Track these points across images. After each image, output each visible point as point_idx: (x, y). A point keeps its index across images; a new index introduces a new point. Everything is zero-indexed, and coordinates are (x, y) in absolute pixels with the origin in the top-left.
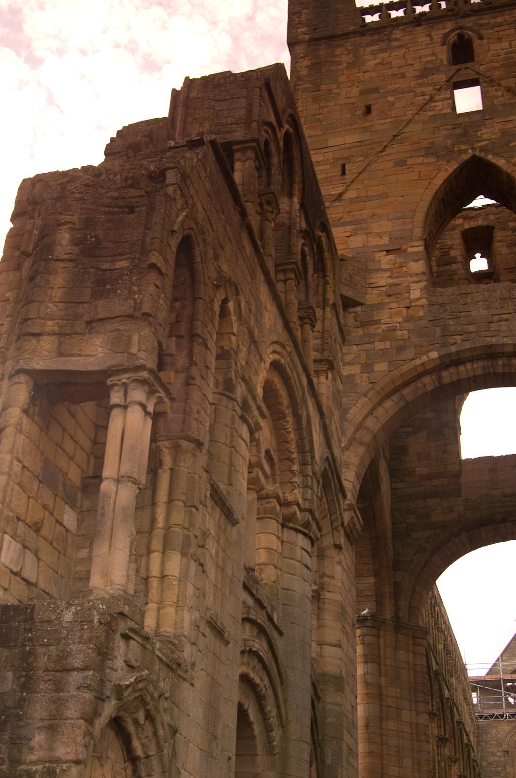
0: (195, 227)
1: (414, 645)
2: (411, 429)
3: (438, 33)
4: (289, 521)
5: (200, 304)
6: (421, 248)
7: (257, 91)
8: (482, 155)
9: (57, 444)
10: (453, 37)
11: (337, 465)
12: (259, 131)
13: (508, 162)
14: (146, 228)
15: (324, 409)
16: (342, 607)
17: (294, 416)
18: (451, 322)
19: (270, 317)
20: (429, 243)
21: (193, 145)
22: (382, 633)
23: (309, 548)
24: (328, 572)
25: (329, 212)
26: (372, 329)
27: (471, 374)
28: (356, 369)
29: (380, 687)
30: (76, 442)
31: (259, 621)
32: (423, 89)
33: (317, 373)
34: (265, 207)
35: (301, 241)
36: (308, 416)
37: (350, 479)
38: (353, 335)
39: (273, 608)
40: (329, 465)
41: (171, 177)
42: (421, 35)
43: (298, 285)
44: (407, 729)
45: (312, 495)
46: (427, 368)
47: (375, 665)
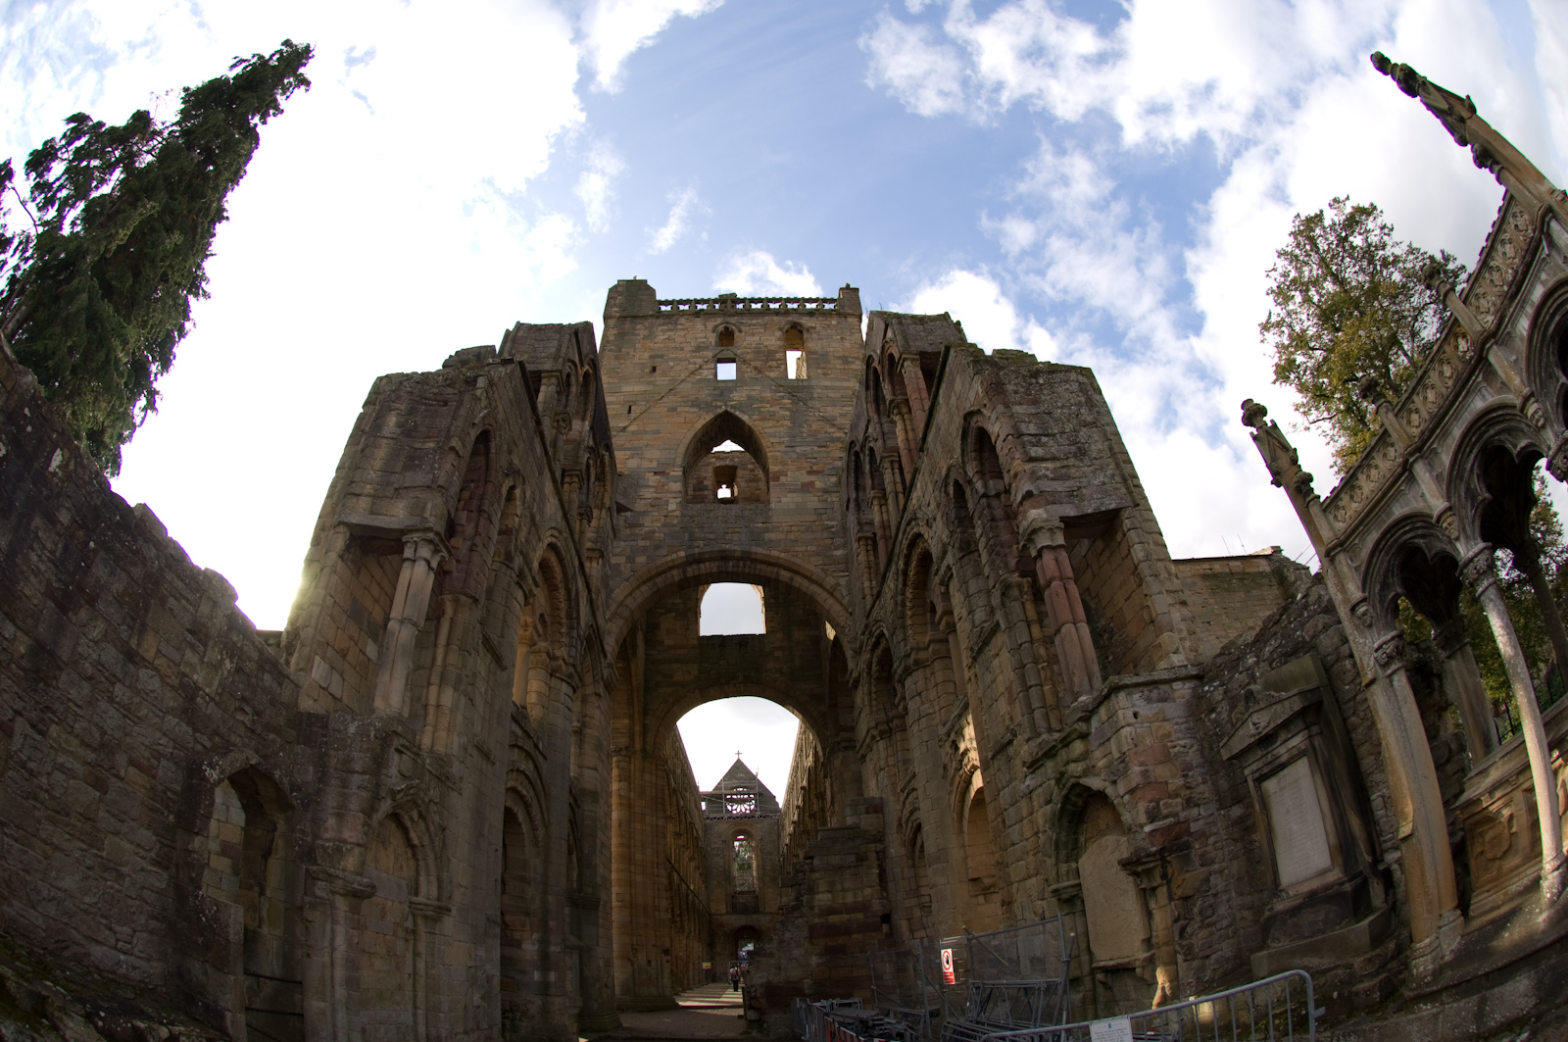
0: (494, 424)
1: (657, 768)
2: (663, 611)
3: (711, 324)
4: (556, 671)
5: (490, 486)
6: (681, 473)
7: (568, 336)
8: (732, 411)
9: (365, 588)
10: (721, 328)
11: (600, 631)
12: (563, 365)
13: (751, 418)
14: (453, 418)
15: (593, 589)
16: (600, 740)
17: (566, 589)
18: (697, 530)
19: (552, 506)
20: (687, 471)
21: (505, 362)
22: (633, 760)
23: (571, 693)
24: (589, 713)
25: (613, 441)
26: (637, 530)
27: (708, 571)
28: (622, 560)
29: (630, 798)
30: (381, 588)
31: (526, 747)
32: (695, 360)
33: (590, 559)
34: (561, 423)
35: (587, 455)
36: (577, 591)
37: (611, 644)
38: (623, 533)
39: (538, 738)
40: (593, 630)
41: (481, 382)
42: (699, 324)
43: (580, 488)
44: (649, 828)
45: (576, 652)
46: (677, 563)
47: (627, 783)
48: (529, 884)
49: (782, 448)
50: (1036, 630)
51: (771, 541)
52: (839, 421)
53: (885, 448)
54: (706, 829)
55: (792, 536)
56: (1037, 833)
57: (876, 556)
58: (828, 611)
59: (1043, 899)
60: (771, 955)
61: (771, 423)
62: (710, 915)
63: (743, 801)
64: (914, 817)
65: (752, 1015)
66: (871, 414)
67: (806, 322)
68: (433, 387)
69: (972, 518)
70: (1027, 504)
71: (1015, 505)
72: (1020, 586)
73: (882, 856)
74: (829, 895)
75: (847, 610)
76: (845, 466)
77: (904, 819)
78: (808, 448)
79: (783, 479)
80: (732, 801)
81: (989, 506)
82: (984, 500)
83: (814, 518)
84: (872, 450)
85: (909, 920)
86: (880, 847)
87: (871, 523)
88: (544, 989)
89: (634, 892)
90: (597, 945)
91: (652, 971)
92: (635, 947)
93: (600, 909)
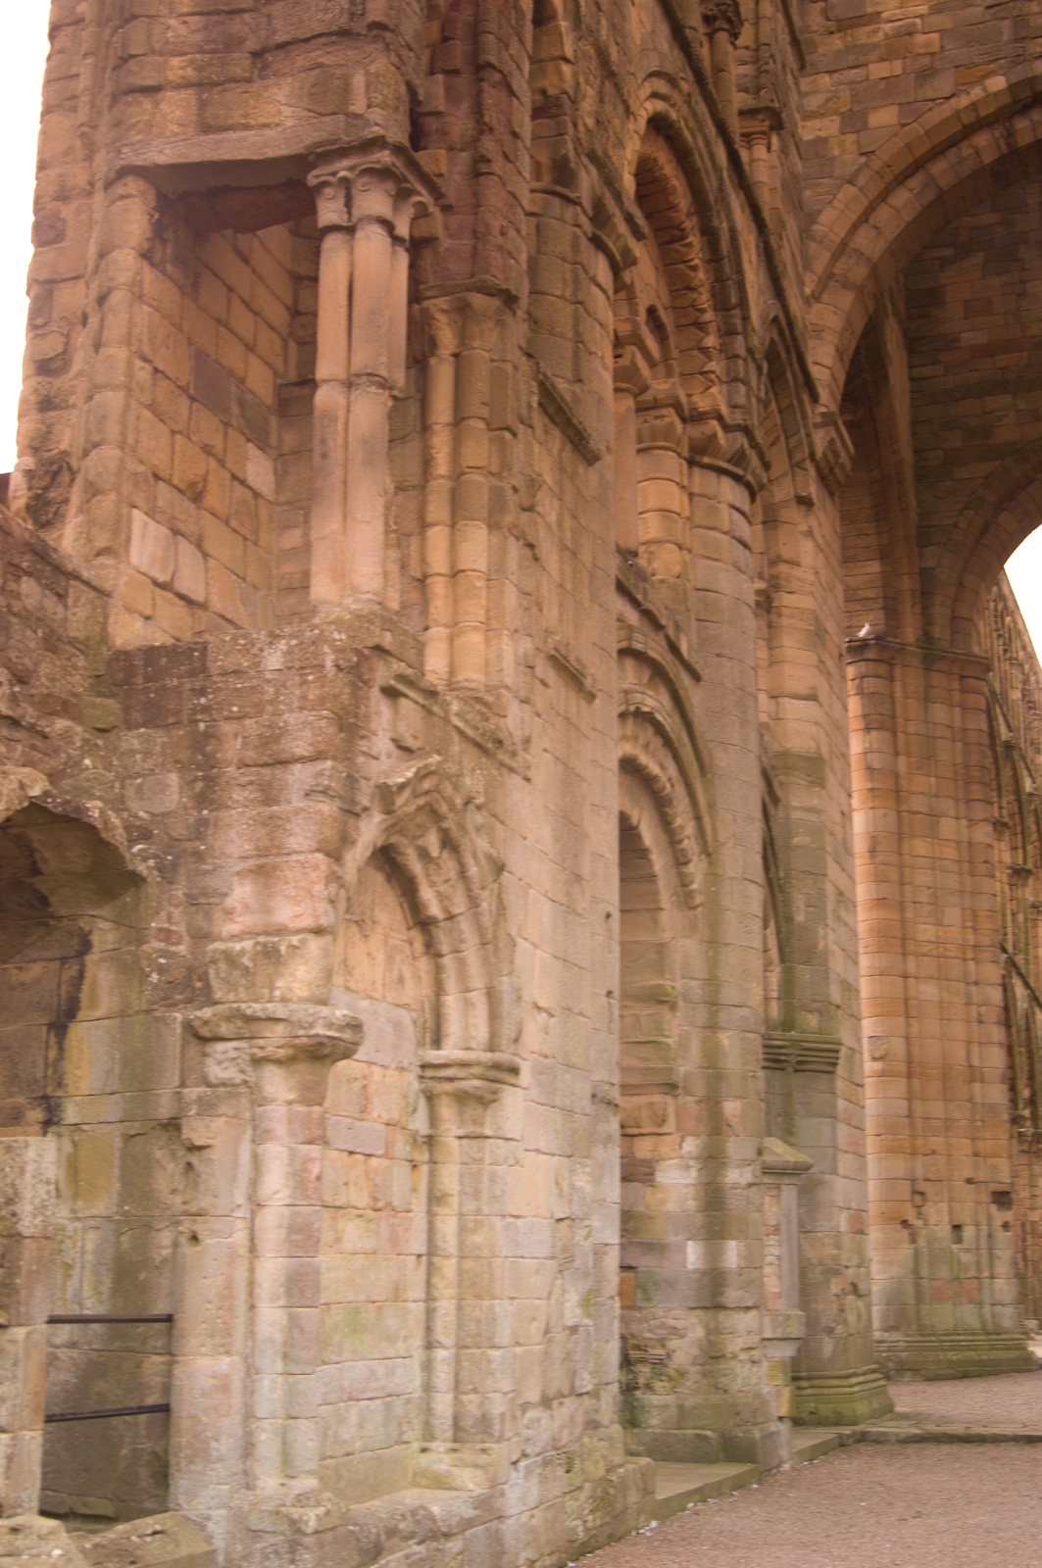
1: (963, 691)
2: (948, 252)
4: (703, 451)
9: (218, 321)
11: (798, 331)
15: (766, 214)
16: (817, 621)
17: (703, 233)
18: (1034, 7)
19: (641, 17)
22: (897, 671)
23: (745, 504)
24: (786, 553)
26: (863, 35)
28: (829, 126)
29: (897, 776)
30: (256, 314)
31: (652, 654)
33: (748, 138)
36: (733, 231)
37: (824, 361)
38: (821, 50)
39: (678, 628)
40: (781, 333)
44: (951, 853)
45: (748, 395)
46: (983, 113)
47: (886, 735)
48: (673, 1007)
88: (712, 1291)
89: (915, 1030)
90: (834, 1171)
91: (966, 1258)
92: (922, 1186)
93: (840, 1070)
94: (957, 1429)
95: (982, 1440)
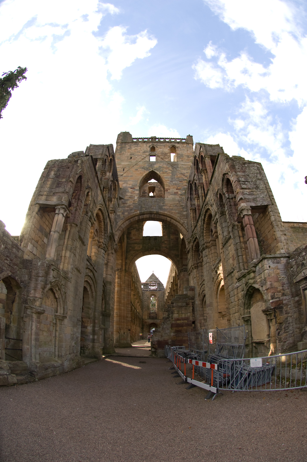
0: (83, 174)
1: (129, 276)
2: (132, 229)
3: (148, 145)
4: (100, 246)
5: (82, 192)
6: (139, 188)
7: (105, 148)
8: (154, 170)
9: (44, 222)
10: (151, 146)
11: (114, 234)
12: (104, 156)
13: (160, 173)
14: (71, 172)
15: (112, 222)
17: (104, 222)
18: (143, 205)
19: (100, 198)
21: (87, 156)
22: (122, 273)
23: (104, 253)
24: (110, 259)
25: (119, 179)
26: (125, 205)
27: (146, 217)
28: (121, 213)
29: (121, 284)
30: (49, 222)
31: (91, 269)
32: (144, 155)
33: (111, 213)
34: (103, 173)
35: (111, 183)
36: (107, 222)
37: (117, 238)
38: (121, 206)
39: (94, 266)
40: (112, 234)
41: (79, 162)
42: (145, 145)
43: (109, 192)
44: (126, 293)
45: (106, 241)
46: (137, 215)
47: (120, 280)
48: (90, 309)
49: (169, 182)
50: (242, 239)
51: (165, 209)
52: (186, 175)
53: (199, 182)
54: (143, 293)
55: (171, 208)
56: (239, 300)
57: (196, 215)
58: (181, 230)
59: (239, 320)
60: (160, 332)
61: (166, 174)
62: (143, 319)
63: (154, 286)
64: (203, 293)
65: (153, 350)
66: (195, 173)
67: (177, 145)
68: (65, 163)
69: (224, 205)
70: (241, 201)
71: (237, 202)
72: (237, 226)
73: (193, 304)
74: (177, 315)
75: (186, 230)
76: (187, 188)
77: (200, 293)
78: (177, 182)
79: (169, 191)
80: (151, 285)
81: (229, 201)
82: (228, 200)
83: (178, 202)
84: (195, 183)
85: (200, 323)
86: (193, 301)
87: (195, 205)
88: (93, 341)
89: (121, 312)
90: (109, 328)
91: (125, 336)
92: (120, 328)
93: (111, 317)
94: (122, 355)
95: (124, 356)
